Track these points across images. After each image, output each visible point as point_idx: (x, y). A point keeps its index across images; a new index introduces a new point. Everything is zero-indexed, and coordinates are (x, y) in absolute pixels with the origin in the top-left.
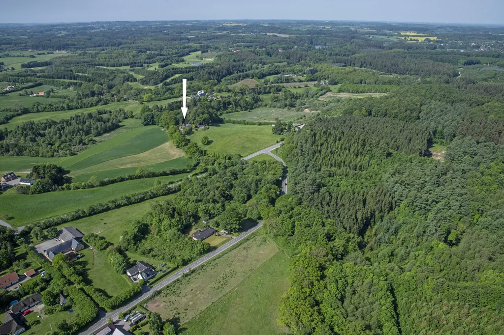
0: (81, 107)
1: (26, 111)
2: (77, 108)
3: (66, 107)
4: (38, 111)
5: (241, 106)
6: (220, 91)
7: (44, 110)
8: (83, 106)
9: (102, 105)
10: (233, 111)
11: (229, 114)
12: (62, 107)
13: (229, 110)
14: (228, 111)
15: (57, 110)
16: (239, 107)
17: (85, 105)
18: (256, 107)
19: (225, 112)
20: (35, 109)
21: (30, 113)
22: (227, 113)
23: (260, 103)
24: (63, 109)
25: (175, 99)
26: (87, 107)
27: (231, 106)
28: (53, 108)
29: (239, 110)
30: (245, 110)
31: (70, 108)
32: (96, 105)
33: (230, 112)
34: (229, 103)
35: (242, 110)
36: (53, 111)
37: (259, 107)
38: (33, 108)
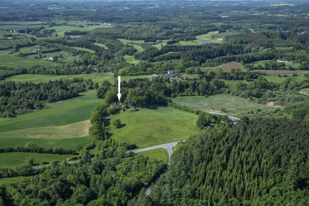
0: (68, 74)
1: (25, 72)
2: (64, 74)
3: (55, 71)
4: (34, 73)
5: (198, 91)
6: (191, 73)
7: (39, 72)
8: (69, 73)
9: (85, 74)
10: (189, 94)
11: (183, 97)
12: (53, 72)
13: (185, 93)
14: (183, 94)
15: (48, 73)
16: (196, 91)
17: (71, 72)
18: (216, 94)
19: (180, 94)
20: (32, 71)
21: (28, 73)
22: (181, 96)
23: (222, 89)
24: (53, 73)
25: (145, 76)
26: (72, 74)
27: (188, 89)
28: (45, 72)
29: (196, 94)
30: (203, 95)
31: (58, 73)
32: (80, 73)
33: (184, 96)
34: (187, 86)
35: (199, 95)
36: (45, 74)
37: (221, 93)
38: (31, 70)
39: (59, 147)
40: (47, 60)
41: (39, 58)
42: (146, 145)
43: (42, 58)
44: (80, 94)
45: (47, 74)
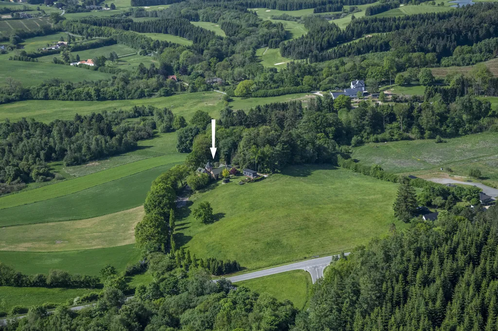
0: (122, 98)
1: (25, 96)
2: (113, 98)
3: (93, 93)
4: (46, 98)
5: (419, 127)
6: (407, 83)
7: (57, 96)
8: (126, 95)
9: (161, 96)
10: (396, 137)
11: (379, 144)
12: (88, 93)
13: (386, 135)
14: (380, 136)
15: (78, 98)
16: (415, 129)
17: (129, 93)
18: (466, 133)
19: (372, 138)
20: (41, 95)
21: (32, 99)
22: (377, 141)
23: (484, 121)
24: (89, 97)
25: (295, 95)
26: (132, 99)
27: (395, 124)
28: (71, 94)
29: (413, 136)
30: (431, 137)
31: (101, 97)
32: (150, 96)
33: (384, 140)
34: (392, 117)
35: (422, 138)
36: (71, 100)
38: (38, 90)
39: (59, 272)
40: (81, 66)
41: (63, 63)
42: (265, 264)
43: (70, 63)
44: (140, 143)
45: (76, 100)
